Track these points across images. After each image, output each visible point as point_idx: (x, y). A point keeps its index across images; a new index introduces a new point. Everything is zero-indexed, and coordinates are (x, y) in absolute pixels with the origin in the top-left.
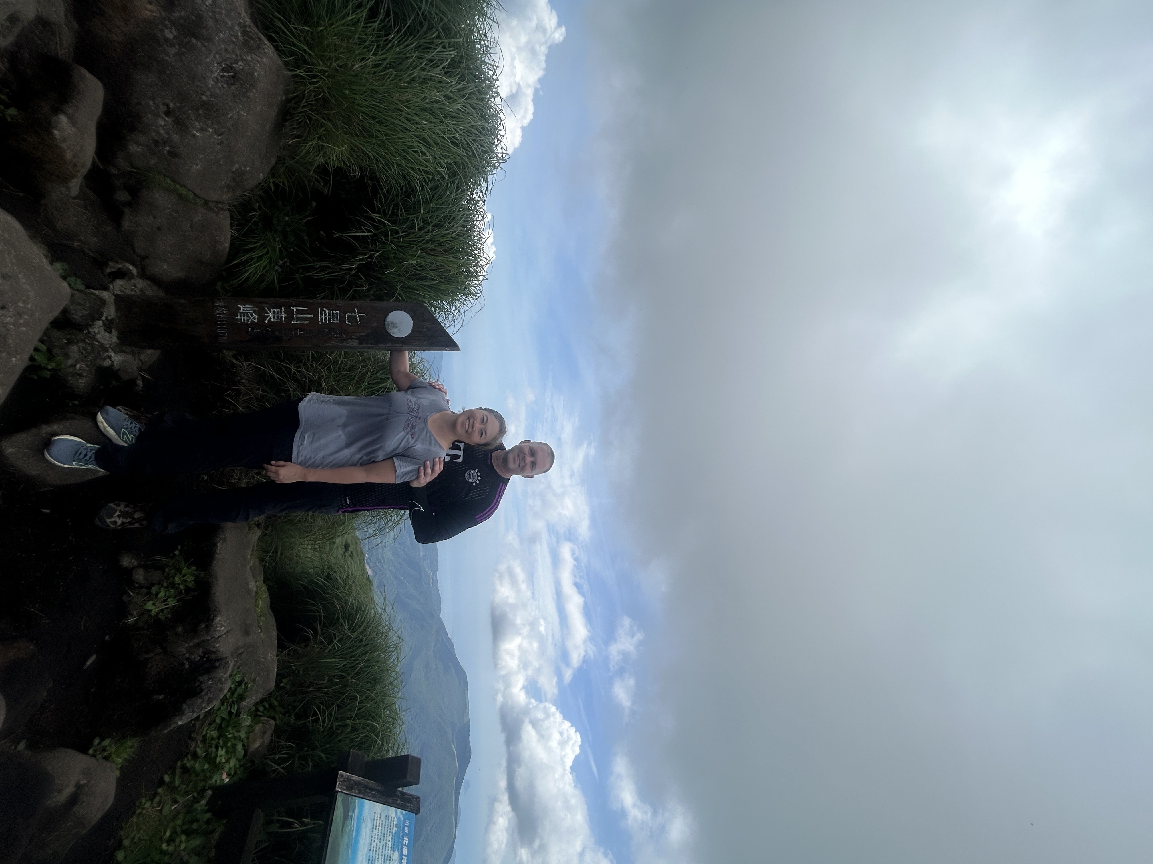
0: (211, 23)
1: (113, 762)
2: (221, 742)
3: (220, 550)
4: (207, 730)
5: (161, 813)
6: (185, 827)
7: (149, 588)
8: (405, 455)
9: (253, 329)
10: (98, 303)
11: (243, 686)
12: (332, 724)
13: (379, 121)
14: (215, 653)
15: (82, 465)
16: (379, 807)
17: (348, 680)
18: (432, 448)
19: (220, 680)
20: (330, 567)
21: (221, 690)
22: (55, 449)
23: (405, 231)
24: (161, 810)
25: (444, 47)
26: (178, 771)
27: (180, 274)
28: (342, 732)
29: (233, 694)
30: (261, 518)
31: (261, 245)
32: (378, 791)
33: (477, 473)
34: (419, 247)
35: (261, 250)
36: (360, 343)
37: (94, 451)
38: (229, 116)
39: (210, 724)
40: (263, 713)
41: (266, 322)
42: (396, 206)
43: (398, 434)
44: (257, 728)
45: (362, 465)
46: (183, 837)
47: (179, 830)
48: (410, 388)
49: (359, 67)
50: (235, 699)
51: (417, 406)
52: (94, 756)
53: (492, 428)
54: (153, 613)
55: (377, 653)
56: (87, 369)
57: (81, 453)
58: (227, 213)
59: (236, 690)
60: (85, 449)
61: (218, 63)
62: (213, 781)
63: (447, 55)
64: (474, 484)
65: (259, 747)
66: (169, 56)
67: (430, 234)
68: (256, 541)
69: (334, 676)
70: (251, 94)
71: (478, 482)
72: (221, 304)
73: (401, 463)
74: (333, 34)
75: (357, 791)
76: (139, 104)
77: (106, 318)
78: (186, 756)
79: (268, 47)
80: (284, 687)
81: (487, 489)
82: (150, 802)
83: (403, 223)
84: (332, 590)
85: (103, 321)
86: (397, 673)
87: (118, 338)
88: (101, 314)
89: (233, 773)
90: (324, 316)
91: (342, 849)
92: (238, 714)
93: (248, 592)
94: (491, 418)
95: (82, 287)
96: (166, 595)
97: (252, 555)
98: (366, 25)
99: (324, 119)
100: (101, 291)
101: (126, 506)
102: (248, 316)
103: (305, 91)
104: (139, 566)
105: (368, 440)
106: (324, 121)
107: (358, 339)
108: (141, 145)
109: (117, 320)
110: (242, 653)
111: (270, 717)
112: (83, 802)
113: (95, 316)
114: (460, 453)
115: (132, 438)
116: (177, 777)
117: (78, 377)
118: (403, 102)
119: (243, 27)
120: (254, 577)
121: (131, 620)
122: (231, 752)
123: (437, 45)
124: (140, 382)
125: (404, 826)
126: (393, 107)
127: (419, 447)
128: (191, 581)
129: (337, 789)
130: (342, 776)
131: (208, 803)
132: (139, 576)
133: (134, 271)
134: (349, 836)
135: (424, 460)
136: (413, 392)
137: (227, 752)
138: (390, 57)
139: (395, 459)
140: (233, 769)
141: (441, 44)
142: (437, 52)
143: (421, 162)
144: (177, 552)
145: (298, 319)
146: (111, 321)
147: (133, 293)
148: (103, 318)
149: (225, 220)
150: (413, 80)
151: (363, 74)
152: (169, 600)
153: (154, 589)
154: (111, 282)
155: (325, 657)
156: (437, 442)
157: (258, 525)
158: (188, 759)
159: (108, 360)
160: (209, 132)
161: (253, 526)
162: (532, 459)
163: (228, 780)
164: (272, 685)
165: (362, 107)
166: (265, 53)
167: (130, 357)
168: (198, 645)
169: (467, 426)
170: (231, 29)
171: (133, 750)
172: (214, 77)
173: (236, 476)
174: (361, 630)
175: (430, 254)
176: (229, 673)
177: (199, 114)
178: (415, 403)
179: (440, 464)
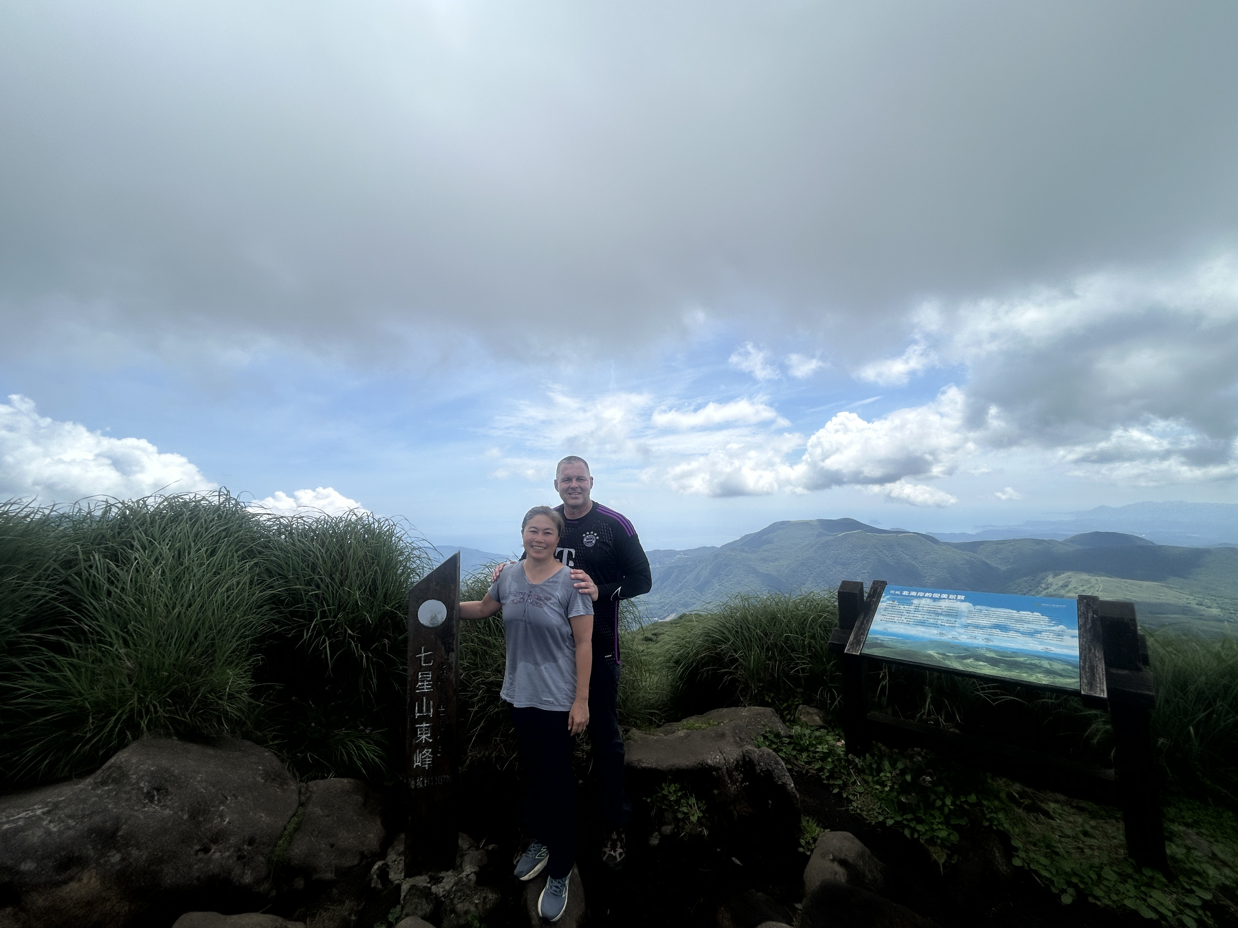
0: (97, 818)
1: (818, 835)
2: (811, 749)
3: (648, 764)
4: (801, 761)
5: (862, 793)
6: (875, 774)
7: (679, 820)
8: (566, 607)
9: (439, 753)
10: (414, 891)
11: (768, 735)
12: (807, 656)
13: (194, 637)
14: (738, 762)
15: (566, 889)
16: (877, 617)
17: (771, 644)
18: (561, 580)
19: (761, 756)
20: (668, 661)
21: (769, 754)
22: (550, 913)
23: (322, 603)
24: (860, 793)
25: (91, 567)
26: (831, 782)
27: (379, 822)
28: (813, 647)
29: (774, 743)
30: (620, 729)
31: (344, 748)
32: (864, 619)
33: (586, 535)
34: (339, 589)
35: (349, 747)
36: (453, 650)
37: (553, 880)
38: (204, 791)
39: (797, 759)
40: (792, 715)
41: (431, 741)
42: (291, 613)
43: (545, 613)
44: (804, 719)
45: (574, 646)
46: (882, 774)
47: (875, 779)
48: (498, 600)
49: (130, 662)
50: (778, 741)
51: (518, 595)
52: (812, 851)
53: (542, 522)
54: (701, 815)
55: (749, 618)
56: (479, 894)
57: (555, 891)
58: (311, 783)
59: (770, 740)
60: (551, 888)
61: (145, 807)
62: (842, 753)
63: (100, 563)
64: (598, 538)
65: (819, 717)
66: (142, 855)
67: (323, 577)
68: (641, 732)
69: (766, 656)
70: (177, 771)
71: (595, 534)
72: (413, 783)
73: (574, 610)
74: (92, 691)
75: (862, 636)
76: (198, 878)
77: (429, 883)
78: (820, 776)
79: (118, 759)
80: (772, 700)
81: (603, 525)
82: (853, 802)
83: (312, 605)
84: (689, 659)
85: (432, 885)
86: (768, 599)
87: (447, 870)
88: (425, 887)
89: (838, 737)
90: (425, 686)
91: (905, 647)
92: (790, 737)
93: (687, 736)
94: (533, 523)
95: (399, 907)
96: (686, 806)
97: (654, 735)
98: (76, 656)
99: (197, 695)
100: (402, 891)
101: (607, 847)
102: (425, 758)
103: (164, 717)
104: (659, 831)
105: (550, 641)
106: (200, 695)
107: (448, 653)
108: (244, 872)
109: (430, 873)
110: (740, 738)
111: (796, 709)
112: (846, 855)
113: (426, 893)
114: (566, 551)
115: (544, 849)
116: (836, 783)
117: (487, 900)
118: (169, 612)
119: (96, 786)
120: (674, 732)
121: (706, 832)
122: (820, 741)
123: (90, 575)
124: (491, 847)
125: (895, 594)
126: (175, 623)
127: (559, 594)
128: (675, 787)
129: (858, 654)
130: (849, 650)
131: (859, 757)
132: (667, 829)
133: (380, 863)
134: (896, 642)
135: (572, 589)
136: (503, 598)
137: (820, 743)
138: (112, 629)
139: (570, 616)
140: (834, 737)
141: (88, 571)
142: (98, 574)
143: (239, 590)
144: (649, 800)
145: (428, 710)
146: (432, 878)
147: (402, 862)
148: (429, 885)
149: (318, 786)
150: (139, 601)
151: (137, 657)
152: (690, 803)
153: (680, 816)
154: (392, 882)
155: (749, 664)
156: (556, 575)
157: (626, 731)
158: (823, 775)
159: (470, 877)
160: (223, 809)
161: (627, 736)
162: (574, 480)
163: (843, 741)
164: (769, 710)
165: (179, 657)
166: (126, 761)
167: (467, 858)
168: (730, 776)
169: (540, 548)
170: (100, 797)
171: (810, 820)
172: (161, 809)
173: (579, 754)
174: (726, 632)
175: (347, 576)
176: (756, 749)
177: (205, 820)
178: (515, 596)
179: (577, 573)
